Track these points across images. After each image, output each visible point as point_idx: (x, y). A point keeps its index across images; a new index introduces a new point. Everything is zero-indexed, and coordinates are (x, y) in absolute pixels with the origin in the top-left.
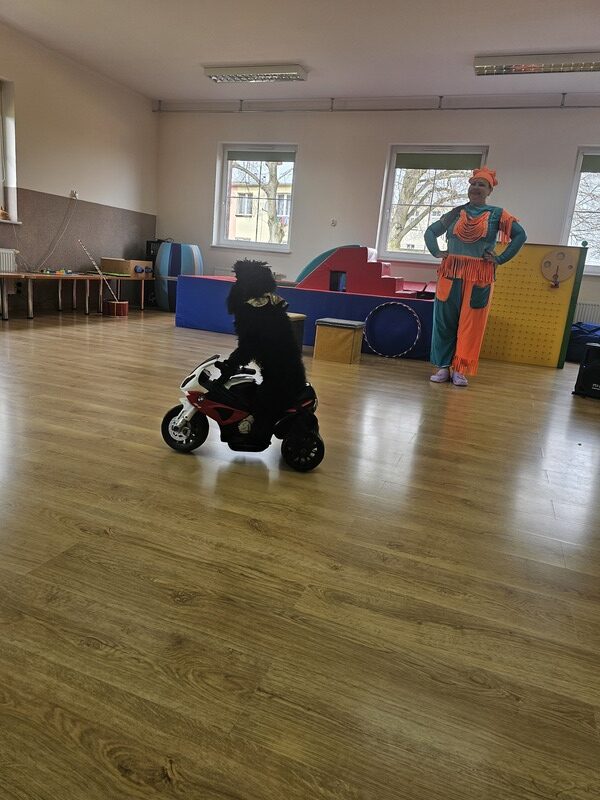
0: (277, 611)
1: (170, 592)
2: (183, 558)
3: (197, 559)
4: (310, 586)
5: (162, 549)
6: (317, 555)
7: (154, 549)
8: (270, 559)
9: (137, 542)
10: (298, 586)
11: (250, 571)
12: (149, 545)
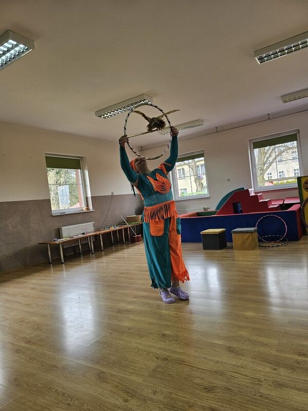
0: (253, 393)
1: (202, 387)
2: (203, 369)
3: (209, 369)
4: (265, 380)
5: (193, 365)
6: (264, 363)
7: (189, 366)
8: (242, 367)
9: (181, 362)
10: (259, 380)
11: (235, 374)
12: (187, 364)
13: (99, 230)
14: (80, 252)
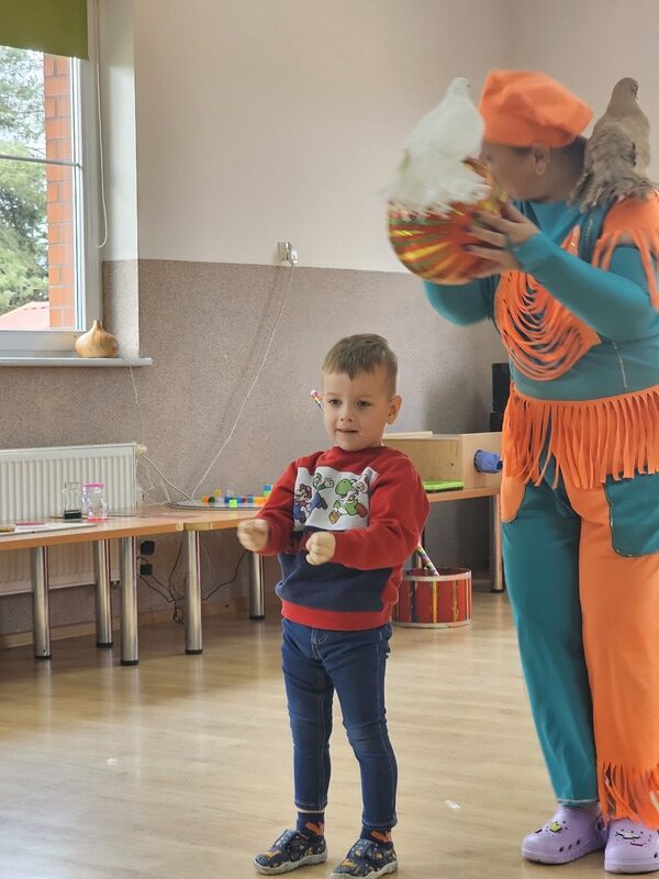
13: (173, 506)
14: (35, 645)
